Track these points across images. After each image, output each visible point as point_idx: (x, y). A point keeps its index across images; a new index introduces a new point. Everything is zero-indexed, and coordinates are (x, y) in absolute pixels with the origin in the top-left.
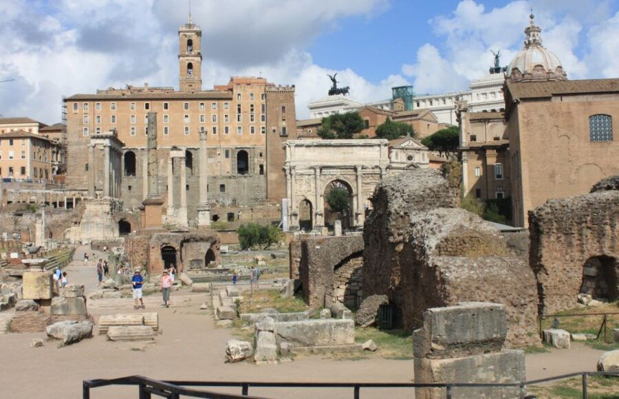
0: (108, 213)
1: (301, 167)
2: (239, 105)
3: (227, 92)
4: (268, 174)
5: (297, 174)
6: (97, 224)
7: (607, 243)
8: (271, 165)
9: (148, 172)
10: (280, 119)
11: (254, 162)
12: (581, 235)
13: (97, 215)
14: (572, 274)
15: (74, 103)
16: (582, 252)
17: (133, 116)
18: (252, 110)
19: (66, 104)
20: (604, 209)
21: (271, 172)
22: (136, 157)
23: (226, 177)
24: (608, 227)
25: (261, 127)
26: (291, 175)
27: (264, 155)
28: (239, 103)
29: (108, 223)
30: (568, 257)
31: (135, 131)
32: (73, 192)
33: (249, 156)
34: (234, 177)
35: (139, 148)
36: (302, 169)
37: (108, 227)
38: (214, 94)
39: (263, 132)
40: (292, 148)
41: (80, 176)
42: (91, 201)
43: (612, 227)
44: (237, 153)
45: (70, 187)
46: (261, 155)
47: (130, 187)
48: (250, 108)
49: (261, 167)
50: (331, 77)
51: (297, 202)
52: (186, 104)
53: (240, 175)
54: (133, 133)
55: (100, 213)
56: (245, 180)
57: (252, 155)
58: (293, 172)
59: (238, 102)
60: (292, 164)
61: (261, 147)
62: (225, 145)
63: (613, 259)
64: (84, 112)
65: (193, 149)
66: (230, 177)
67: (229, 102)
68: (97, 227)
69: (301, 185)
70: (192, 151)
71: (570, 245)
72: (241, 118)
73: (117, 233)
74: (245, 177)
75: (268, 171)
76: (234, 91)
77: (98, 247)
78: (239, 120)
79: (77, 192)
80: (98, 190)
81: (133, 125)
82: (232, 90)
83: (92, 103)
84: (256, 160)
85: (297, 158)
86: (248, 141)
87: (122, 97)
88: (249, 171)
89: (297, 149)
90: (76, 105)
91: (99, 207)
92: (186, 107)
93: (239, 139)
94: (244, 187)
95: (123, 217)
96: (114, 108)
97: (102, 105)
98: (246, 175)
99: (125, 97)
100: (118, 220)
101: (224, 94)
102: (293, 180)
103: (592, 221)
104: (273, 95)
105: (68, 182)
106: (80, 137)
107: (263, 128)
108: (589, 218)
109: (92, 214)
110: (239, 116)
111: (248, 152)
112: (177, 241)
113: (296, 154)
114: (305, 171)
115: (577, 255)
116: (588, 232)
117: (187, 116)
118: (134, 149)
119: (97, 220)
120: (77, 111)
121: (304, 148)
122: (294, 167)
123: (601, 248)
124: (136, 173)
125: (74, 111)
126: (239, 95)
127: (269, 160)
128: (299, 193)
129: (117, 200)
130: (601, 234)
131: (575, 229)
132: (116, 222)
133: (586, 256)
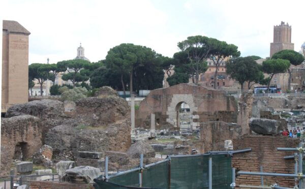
7: (25, 137)
12: (15, 134)
14: (11, 150)
16: (15, 140)
20: (24, 123)
24: (25, 130)
30: (9, 143)
43: (27, 130)
63: (26, 143)
71: (11, 138)
103: (19, 128)
108: (18, 127)
115: (13, 142)
116: (17, 133)
123: (22, 139)
130: (22, 133)
131: (13, 132)
133: (17, 142)
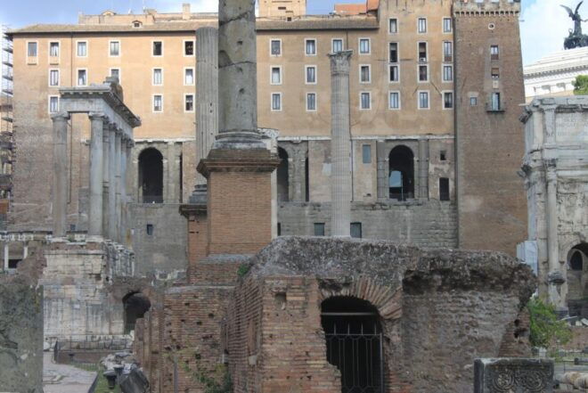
0: (98, 277)
1: (570, 163)
2: (394, 44)
3: (363, 18)
4: (460, 199)
5: (562, 181)
6: (71, 303)
8: (468, 178)
9: (222, 52)
10: (488, 73)
11: (430, 170)
13: (71, 281)
15: (27, 40)
17: (158, 71)
18: (423, 55)
19: (11, 44)
21: (467, 193)
22: (165, 161)
23: (364, 206)
25: (443, 93)
26: (546, 182)
27: (449, 155)
28: (394, 40)
29: (97, 299)
31: (162, 103)
32: (24, 237)
33: (415, 159)
34: (382, 204)
35: (171, 141)
36: (573, 168)
37: (96, 309)
38: (336, 22)
39: (447, 105)
40: (549, 115)
41: (40, 202)
42: (57, 246)
44: (388, 152)
45: (18, 226)
46: (443, 157)
47: (149, 227)
48: (418, 50)
49: (444, 183)
50: (569, 10)
51: (560, 249)
52: (276, 43)
53: (395, 201)
54: (157, 108)
55: (78, 276)
56: (407, 213)
57: (424, 157)
58: (551, 174)
59: (390, 37)
60: (549, 155)
61: (442, 137)
62: (359, 134)
64: (50, 60)
65: (291, 142)
66: (373, 207)
67: (370, 37)
68: (73, 308)
69: (570, 208)
70: (288, 148)
72: (398, 73)
73: (119, 326)
74: (408, 206)
75: (460, 191)
76: (382, 13)
77: (72, 355)
78: (392, 78)
79: (32, 236)
80: (78, 232)
81: (158, 89)
82: (375, 12)
83: (68, 40)
84: (432, 167)
85: (560, 139)
86: (415, 125)
87: (134, 28)
88: (416, 193)
89: (561, 119)
90: (32, 47)
91: (77, 262)
92: (276, 50)
93: (392, 120)
94: (405, 228)
95: (133, 288)
96: (115, 53)
97: (90, 45)
98: (409, 200)
99: (140, 28)
100: (121, 295)
101: (359, 22)
102: (552, 197)
104: (471, 20)
105: (15, 215)
106: (41, 117)
107: (447, 94)
109: (60, 277)
110: (392, 68)
111: (414, 150)
112: (384, 276)
113: (559, 129)
114: (579, 172)
117: (276, 70)
118: (159, 142)
119: (72, 291)
120: (36, 60)
121: (578, 116)
122: (553, 163)
124: (164, 196)
125: (28, 60)
126: (393, 21)
127: (461, 168)
128: (568, 228)
129: (120, 247)
132: (115, 297)
